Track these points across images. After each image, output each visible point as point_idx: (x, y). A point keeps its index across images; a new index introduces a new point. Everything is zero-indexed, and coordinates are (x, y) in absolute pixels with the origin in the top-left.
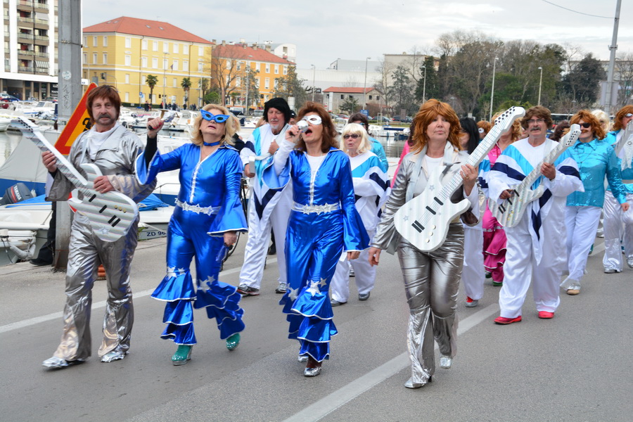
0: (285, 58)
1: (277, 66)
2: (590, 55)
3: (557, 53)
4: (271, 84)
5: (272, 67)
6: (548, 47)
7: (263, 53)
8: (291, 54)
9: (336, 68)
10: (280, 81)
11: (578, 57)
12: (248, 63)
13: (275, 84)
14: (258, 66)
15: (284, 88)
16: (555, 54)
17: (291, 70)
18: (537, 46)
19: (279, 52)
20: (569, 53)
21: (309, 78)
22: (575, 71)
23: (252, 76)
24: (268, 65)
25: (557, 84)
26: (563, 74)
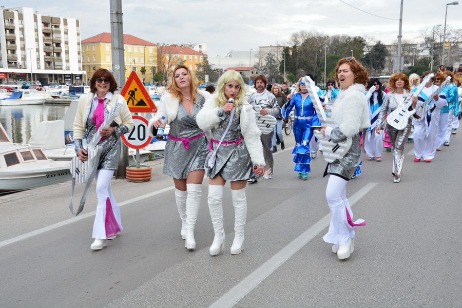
0: (200, 52)
1: (196, 57)
2: (379, 42)
3: (361, 42)
4: (193, 68)
5: (193, 57)
6: (355, 39)
7: (188, 50)
8: (204, 50)
9: (230, 56)
10: (199, 65)
11: (373, 43)
12: (179, 56)
13: (196, 68)
14: (185, 57)
15: (201, 70)
16: (359, 42)
17: (205, 59)
18: (349, 38)
19: (197, 49)
20: (367, 41)
21: (215, 63)
22: (371, 51)
24: (191, 57)
26: (365, 53)
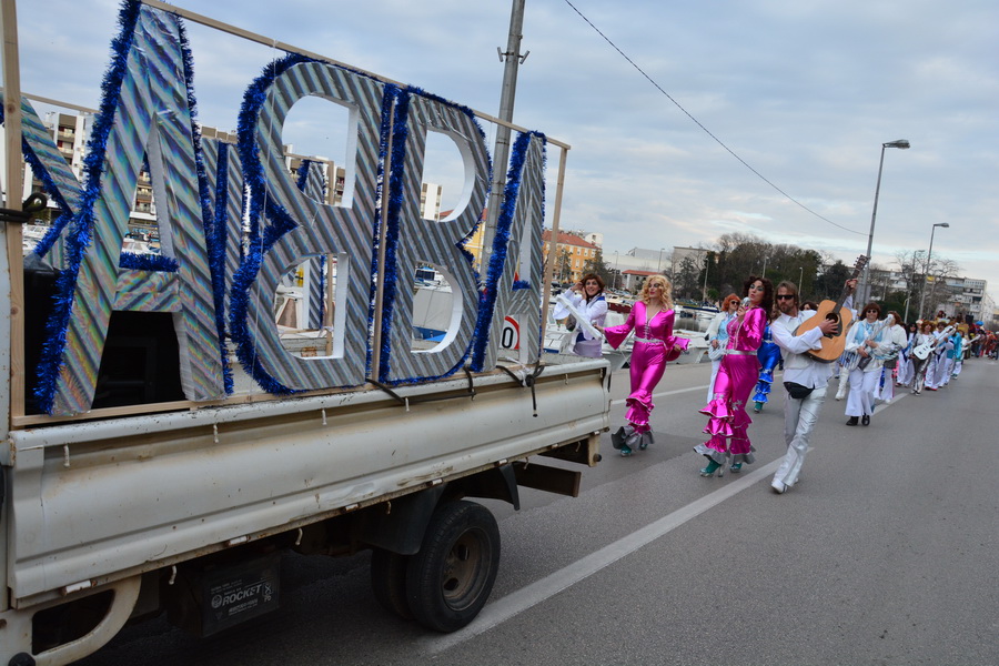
0: (593, 244)
1: (586, 250)
2: (840, 262)
3: (815, 258)
4: (581, 264)
5: (583, 250)
6: (807, 252)
7: (577, 239)
8: (598, 242)
9: (633, 255)
10: (589, 262)
11: (831, 262)
12: (563, 246)
13: (584, 264)
14: (571, 249)
15: (591, 268)
16: (812, 258)
17: (598, 254)
18: (800, 250)
19: (589, 239)
20: (824, 258)
21: (612, 261)
22: (828, 273)
23: (566, 256)
24: (579, 249)
25: (814, 282)
26: (818, 274)
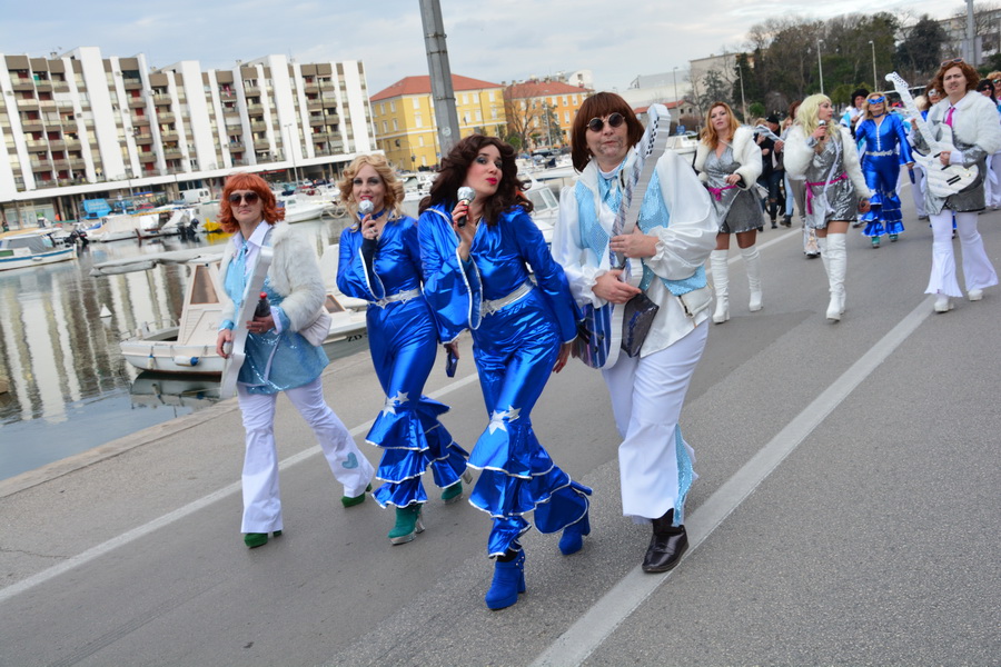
0: (581, 86)
1: (574, 97)
2: (925, 17)
3: (888, 22)
5: (570, 98)
6: (875, 17)
7: (557, 86)
8: (587, 81)
9: (637, 86)
11: (913, 21)
12: (543, 99)
14: (554, 101)
16: (884, 24)
18: (864, 18)
19: (574, 81)
20: (901, 18)
22: (911, 38)
23: (550, 113)
24: (565, 98)
25: (893, 56)
26: (897, 44)
